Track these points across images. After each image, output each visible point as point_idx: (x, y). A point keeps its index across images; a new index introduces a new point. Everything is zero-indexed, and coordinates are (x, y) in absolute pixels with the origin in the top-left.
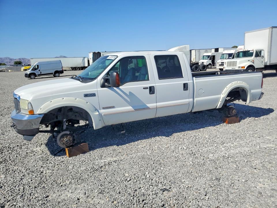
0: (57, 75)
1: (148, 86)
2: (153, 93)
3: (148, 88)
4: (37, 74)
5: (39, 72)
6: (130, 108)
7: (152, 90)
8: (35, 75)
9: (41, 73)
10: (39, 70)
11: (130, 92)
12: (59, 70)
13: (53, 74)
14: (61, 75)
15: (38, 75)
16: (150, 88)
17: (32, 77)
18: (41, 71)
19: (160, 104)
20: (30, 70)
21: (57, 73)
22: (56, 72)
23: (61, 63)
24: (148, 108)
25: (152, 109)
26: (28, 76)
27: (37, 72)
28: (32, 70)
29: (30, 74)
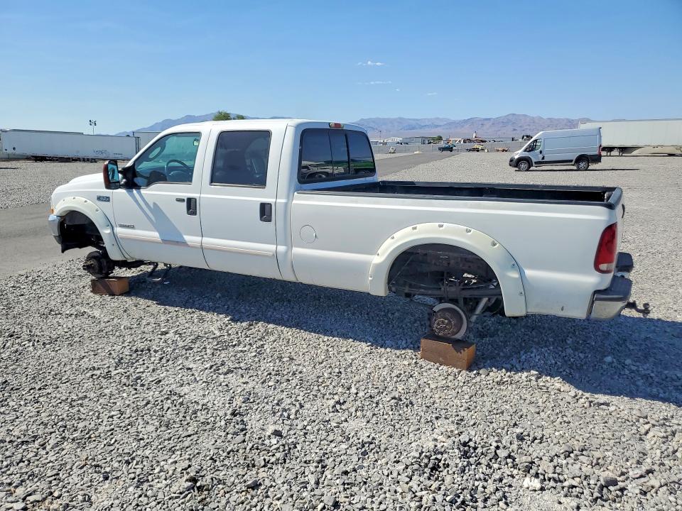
0: (582, 165)
1: (186, 195)
2: (194, 213)
3: (183, 200)
4: (534, 160)
5: (541, 156)
6: (155, 235)
7: (191, 206)
8: (529, 163)
9: (543, 158)
10: (541, 152)
11: (155, 204)
12: (589, 153)
13: (573, 163)
14: (592, 166)
15: (536, 163)
16: (189, 200)
17: (523, 166)
18: (543, 153)
19: (209, 241)
20: (520, 151)
21: (583, 161)
22: (581, 159)
23: (601, 137)
24: (184, 244)
25: (192, 247)
26: (514, 163)
27: (535, 157)
28: (525, 151)
29: (520, 160)
